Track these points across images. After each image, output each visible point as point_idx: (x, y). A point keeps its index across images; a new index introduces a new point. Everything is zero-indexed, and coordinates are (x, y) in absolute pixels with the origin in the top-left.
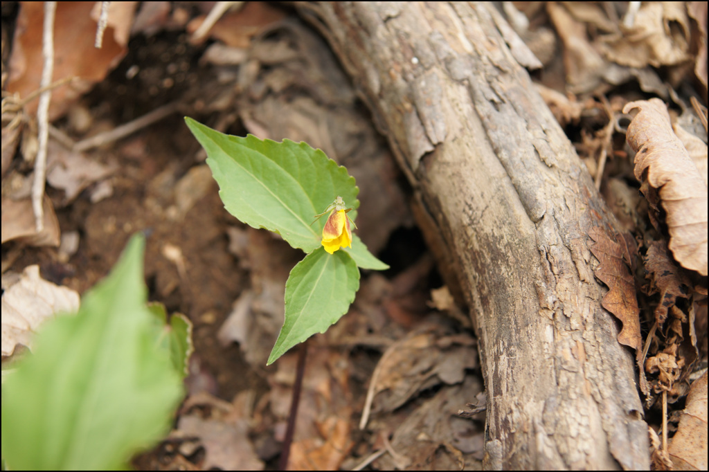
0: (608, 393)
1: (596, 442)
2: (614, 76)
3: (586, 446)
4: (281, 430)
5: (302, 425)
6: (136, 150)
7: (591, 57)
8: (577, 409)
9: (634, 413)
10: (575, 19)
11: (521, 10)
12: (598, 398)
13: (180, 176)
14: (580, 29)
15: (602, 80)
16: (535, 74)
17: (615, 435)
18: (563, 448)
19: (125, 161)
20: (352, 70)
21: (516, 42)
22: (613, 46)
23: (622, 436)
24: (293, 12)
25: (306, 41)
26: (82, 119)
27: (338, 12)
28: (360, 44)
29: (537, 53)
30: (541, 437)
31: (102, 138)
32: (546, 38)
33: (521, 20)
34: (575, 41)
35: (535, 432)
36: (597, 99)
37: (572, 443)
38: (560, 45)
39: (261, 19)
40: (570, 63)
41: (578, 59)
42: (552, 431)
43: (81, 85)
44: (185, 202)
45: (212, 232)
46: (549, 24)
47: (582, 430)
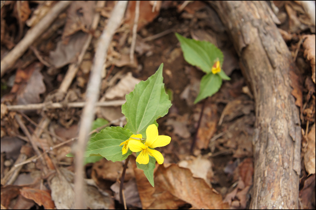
0: (290, 118)
1: (285, 131)
2: (303, 28)
3: (283, 132)
4: (196, 125)
5: (202, 124)
6: (159, 42)
7: (297, 21)
8: (281, 121)
9: (297, 124)
10: (293, 10)
11: (277, 6)
12: (287, 119)
13: (172, 50)
14: (295, 13)
15: (299, 28)
16: (278, 26)
17: (291, 130)
18: (276, 132)
19: (157, 45)
20: (224, 22)
21: (274, 16)
22: (304, 19)
23: (293, 130)
24: (208, 4)
25: (211, 12)
26: (145, 32)
27: (222, 4)
28: (227, 14)
29: (280, 20)
30: (270, 128)
31: (150, 38)
32: (284, 15)
33: (276, 9)
34: (293, 17)
35: (268, 127)
36: (297, 34)
37: (278, 131)
38: (288, 17)
39: (198, 5)
40: (291, 23)
41: (293, 22)
42: (273, 126)
43: (146, 22)
44: (173, 58)
45: (180, 67)
46: (285, 11)
47: (282, 127)
